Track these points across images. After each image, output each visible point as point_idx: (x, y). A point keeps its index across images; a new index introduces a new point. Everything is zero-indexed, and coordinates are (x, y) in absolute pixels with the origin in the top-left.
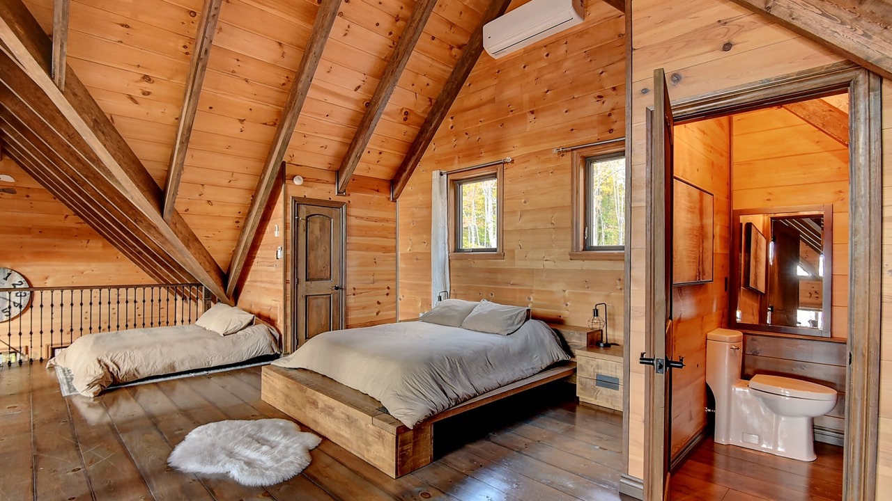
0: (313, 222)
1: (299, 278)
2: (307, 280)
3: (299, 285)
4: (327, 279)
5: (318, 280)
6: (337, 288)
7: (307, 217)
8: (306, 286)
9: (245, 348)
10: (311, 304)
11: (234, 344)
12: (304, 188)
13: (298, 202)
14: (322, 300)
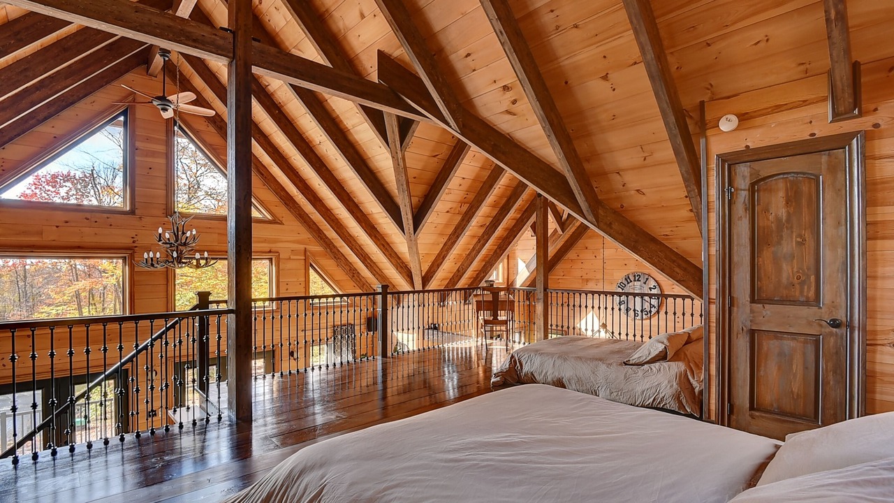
0: (770, 190)
1: (735, 295)
2: (753, 301)
3: (735, 309)
4: (806, 303)
5: (782, 302)
6: (835, 324)
7: (753, 185)
8: (752, 311)
9: (639, 389)
10: (765, 348)
11: (626, 378)
12: (743, 134)
13: (730, 162)
14: (792, 344)
